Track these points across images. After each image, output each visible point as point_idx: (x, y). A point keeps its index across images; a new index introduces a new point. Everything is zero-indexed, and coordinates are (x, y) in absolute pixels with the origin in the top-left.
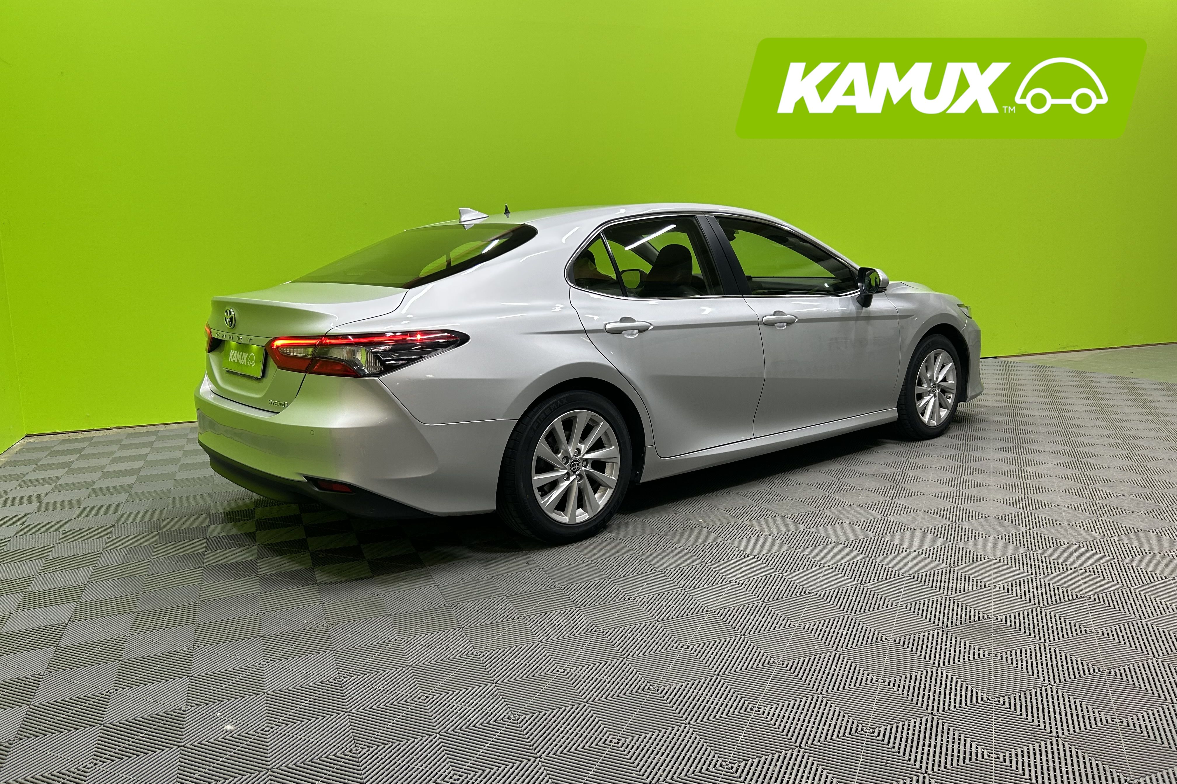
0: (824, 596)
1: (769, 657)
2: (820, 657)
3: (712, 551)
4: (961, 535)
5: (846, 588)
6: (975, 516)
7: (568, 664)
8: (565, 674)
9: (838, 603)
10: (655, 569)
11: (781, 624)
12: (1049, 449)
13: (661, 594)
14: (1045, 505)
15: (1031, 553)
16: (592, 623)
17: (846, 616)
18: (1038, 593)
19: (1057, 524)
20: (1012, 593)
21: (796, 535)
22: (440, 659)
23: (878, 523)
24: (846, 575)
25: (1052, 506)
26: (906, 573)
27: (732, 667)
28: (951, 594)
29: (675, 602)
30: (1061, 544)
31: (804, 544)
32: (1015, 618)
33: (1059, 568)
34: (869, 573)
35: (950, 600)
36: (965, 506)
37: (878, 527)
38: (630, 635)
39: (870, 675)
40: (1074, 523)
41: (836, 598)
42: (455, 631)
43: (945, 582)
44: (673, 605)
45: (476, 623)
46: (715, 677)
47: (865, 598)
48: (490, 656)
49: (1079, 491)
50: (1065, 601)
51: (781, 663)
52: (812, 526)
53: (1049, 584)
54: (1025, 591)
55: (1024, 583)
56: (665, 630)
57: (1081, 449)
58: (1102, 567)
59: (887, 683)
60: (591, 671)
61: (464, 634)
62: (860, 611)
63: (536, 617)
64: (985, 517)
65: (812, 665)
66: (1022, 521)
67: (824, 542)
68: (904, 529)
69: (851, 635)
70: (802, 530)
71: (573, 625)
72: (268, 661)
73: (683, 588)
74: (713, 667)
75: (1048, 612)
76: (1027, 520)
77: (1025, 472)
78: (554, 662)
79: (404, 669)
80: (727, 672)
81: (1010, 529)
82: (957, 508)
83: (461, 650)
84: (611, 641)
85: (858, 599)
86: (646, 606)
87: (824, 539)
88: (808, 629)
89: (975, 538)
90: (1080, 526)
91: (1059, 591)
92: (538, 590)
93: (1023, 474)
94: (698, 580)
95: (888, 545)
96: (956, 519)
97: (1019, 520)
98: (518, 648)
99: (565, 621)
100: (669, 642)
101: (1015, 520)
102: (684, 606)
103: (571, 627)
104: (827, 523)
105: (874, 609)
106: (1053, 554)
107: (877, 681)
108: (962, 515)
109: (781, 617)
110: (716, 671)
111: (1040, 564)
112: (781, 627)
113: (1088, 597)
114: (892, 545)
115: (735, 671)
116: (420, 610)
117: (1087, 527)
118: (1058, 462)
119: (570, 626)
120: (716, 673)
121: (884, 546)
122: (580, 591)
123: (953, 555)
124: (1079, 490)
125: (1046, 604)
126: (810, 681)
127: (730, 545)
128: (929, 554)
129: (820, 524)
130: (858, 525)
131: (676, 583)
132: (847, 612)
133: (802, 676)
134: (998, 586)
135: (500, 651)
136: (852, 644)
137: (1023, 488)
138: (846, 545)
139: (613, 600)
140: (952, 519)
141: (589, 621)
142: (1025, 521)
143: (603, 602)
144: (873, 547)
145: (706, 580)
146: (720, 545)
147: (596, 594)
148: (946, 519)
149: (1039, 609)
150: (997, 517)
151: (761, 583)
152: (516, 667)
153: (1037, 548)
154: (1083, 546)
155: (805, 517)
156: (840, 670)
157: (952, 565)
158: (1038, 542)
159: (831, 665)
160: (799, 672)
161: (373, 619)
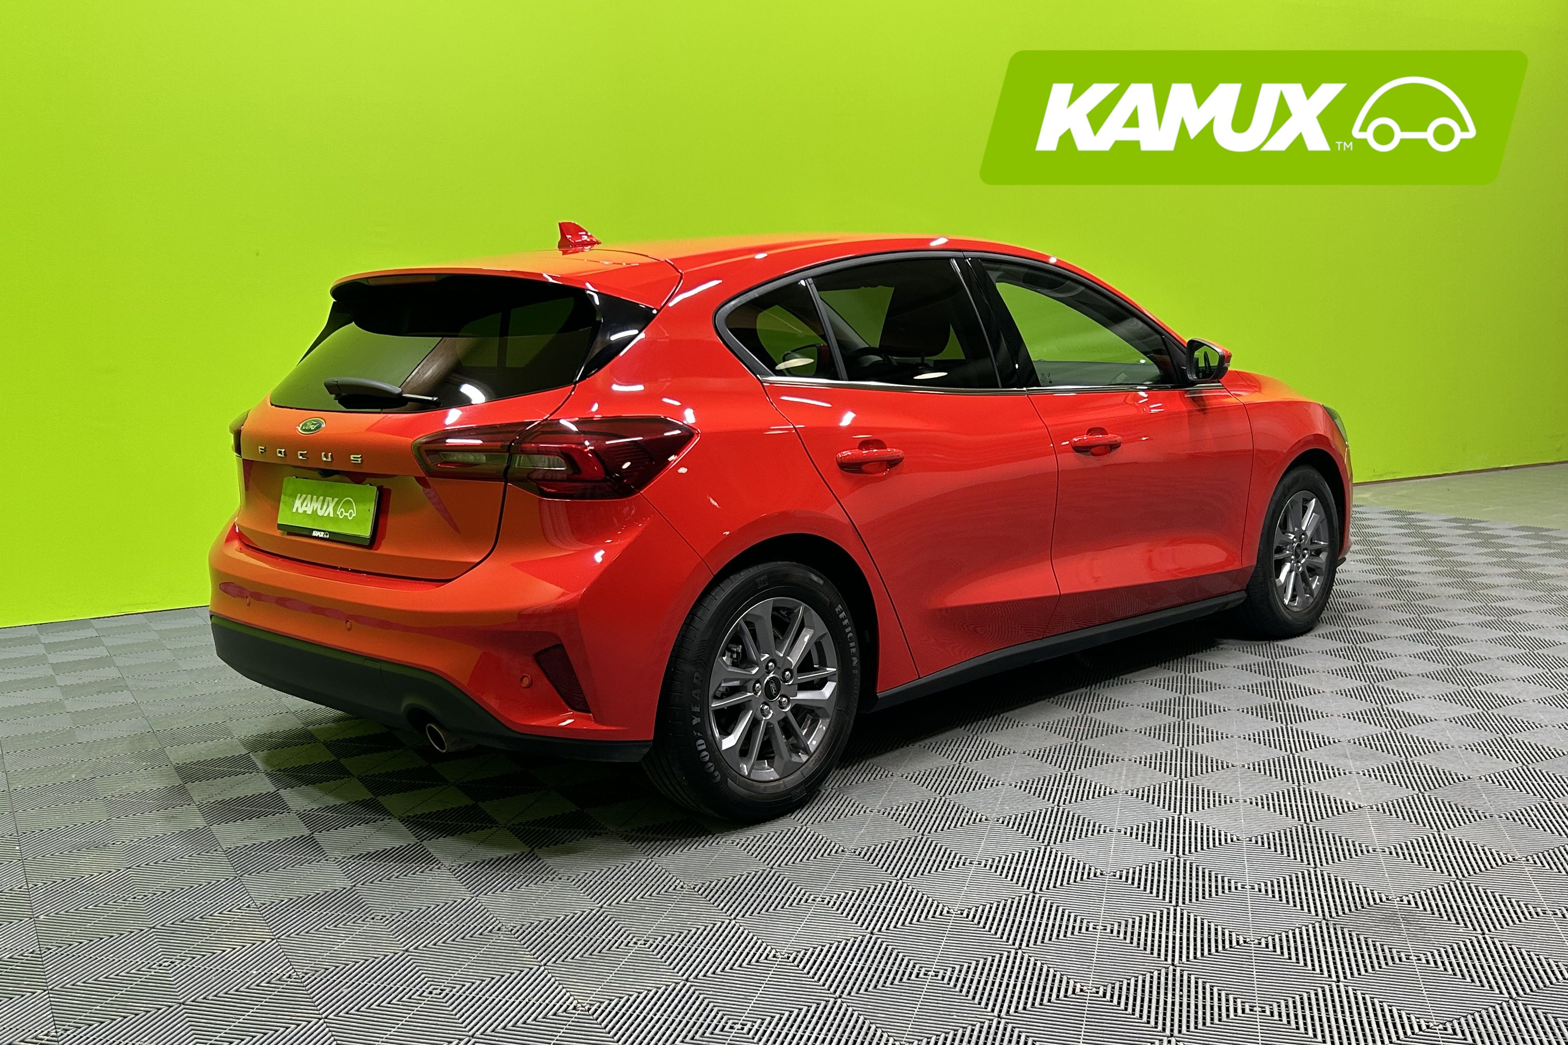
0: (1127, 879)
5: (1157, 864)
6: (1319, 742)
9: (1152, 889)
10: (841, 848)
11: (1074, 928)
15: (1420, 795)
16: (764, 944)
17: (1172, 908)
18: (1448, 857)
19: (1443, 748)
20: (1411, 859)
22: (521, 1021)
25: (1426, 721)
28: (1322, 865)
30: (1458, 779)
31: (1069, 795)
32: (1428, 899)
33: (1467, 816)
34: (1184, 838)
35: (1322, 875)
37: (1176, 763)
38: (834, 961)
39: (1239, 1001)
40: (1468, 746)
41: (1146, 880)
43: (1306, 847)
46: (996, 1020)
47: (1191, 879)
48: (607, 1011)
50: (1492, 867)
51: (1094, 990)
52: (1072, 767)
53: (1461, 842)
54: (1429, 856)
55: (1424, 843)
59: (1268, 1013)
60: (789, 1024)
62: (1190, 900)
64: (1334, 742)
66: (1391, 746)
67: (1099, 792)
68: (1217, 767)
69: (1188, 938)
70: (1059, 774)
73: (899, 877)
75: (1472, 885)
84: (806, 971)
85: (1181, 880)
87: (1098, 788)
88: (1119, 933)
89: (1330, 777)
91: (1478, 853)
92: (654, 894)
95: (1200, 792)
96: (1290, 747)
100: (902, 968)
101: (1381, 745)
105: (1210, 895)
106: (1452, 795)
107: (1252, 1010)
108: (1299, 741)
109: (1070, 916)
113: (1524, 859)
116: (457, 940)
121: (1195, 794)
123: (1305, 804)
125: (1466, 875)
126: (1149, 1017)
128: (1268, 804)
130: (1143, 763)
133: (1134, 1010)
134: (1387, 850)
138: (1135, 795)
142: (1396, 746)
149: (1458, 882)
153: (1427, 788)
157: (1308, 820)
159: (1174, 989)
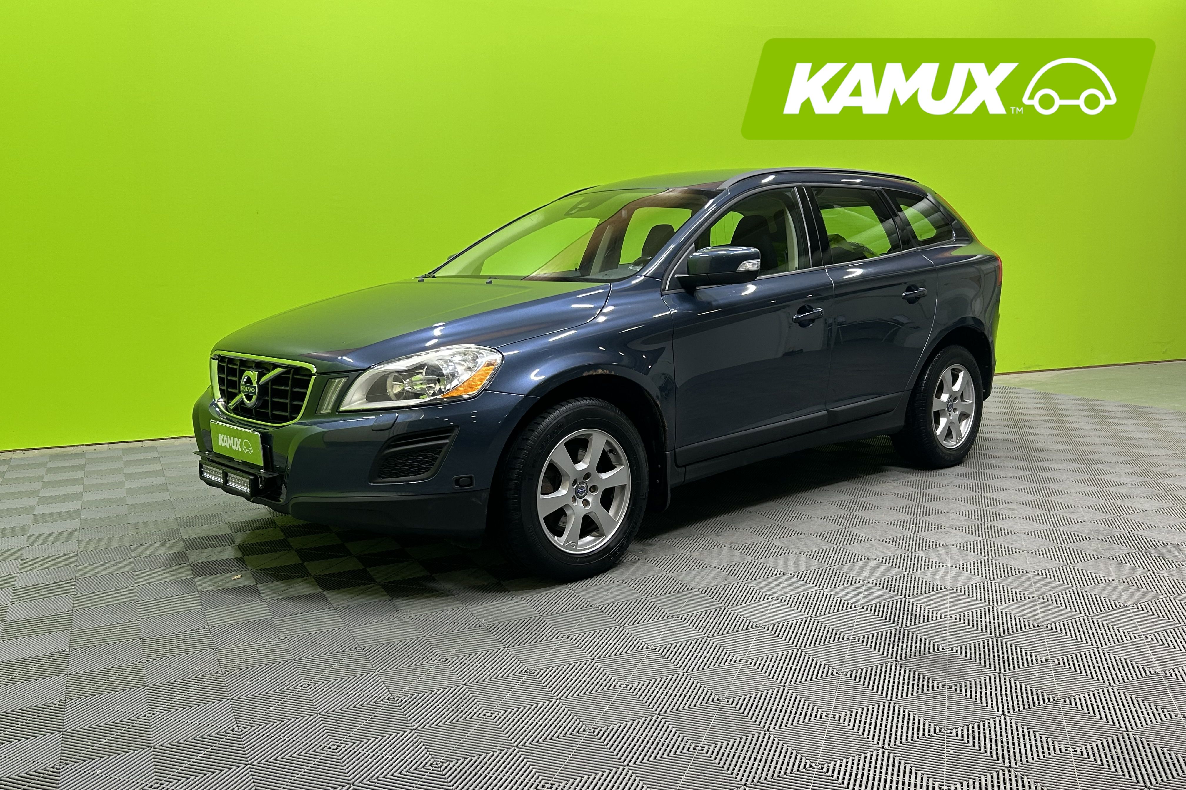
0: (772, 630)
1: (713, 694)
2: (767, 693)
3: (653, 584)
4: (918, 564)
5: (795, 621)
7: (496, 707)
8: (492, 718)
9: (786, 637)
12: (1010, 475)
13: (598, 631)
14: (1005, 533)
17: (795, 651)
18: (994, 623)
19: (1016, 552)
21: (743, 567)
22: (352, 706)
23: (830, 553)
24: (796, 608)
25: (1011, 533)
26: (859, 605)
27: (674, 706)
29: (612, 639)
31: (752, 575)
32: (970, 649)
33: (1017, 597)
34: (819, 605)
35: (904, 632)
36: (923, 534)
37: (830, 557)
38: (563, 676)
39: (820, 710)
41: (785, 631)
42: (369, 675)
43: (899, 613)
44: (610, 642)
45: (392, 666)
46: (656, 716)
47: (815, 632)
48: (408, 702)
49: (1040, 518)
50: (1021, 630)
51: (726, 700)
52: (760, 557)
53: (1006, 614)
55: (981, 614)
56: (602, 669)
57: (1044, 474)
58: (1061, 595)
59: (837, 718)
60: (522, 714)
61: (379, 678)
62: (810, 645)
63: (459, 659)
65: (759, 702)
66: (981, 549)
69: (800, 670)
71: (501, 666)
72: (155, 712)
73: (622, 625)
74: (654, 706)
75: (1004, 642)
76: (986, 548)
77: (986, 498)
78: (480, 706)
79: (312, 717)
80: (668, 711)
81: (968, 558)
82: (914, 536)
83: (376, 695)
84: (543, 682)
85: (808, 632)
86: (582, 644)
87: (772, 571)
88: (755, 665)
89: (932, 568)
90: (1039, 554)
91: (1015, 621)
92: (461, 630)
93: (983, 501)
94: (638, 616)
95: (841, 575)
96: (912, 548)
97: (977, 549)
98: (440, 692)
99: (492, 662)
100: (606, 682)
101: (974, 548)
102: (622, 643)
103: (499, 668)
104: (776, 554)
105: (824, 643)
106: (1010, 583)
107: (826, 716)
108: (919, 544)
109: (726, 653)
110: (656, 710)
111: (998, 593)
112: (727, 664)
113: (1045, 626)
114: (844, 576)
115: (677, 710)
117: (1046, 554)
118: (1020, 488)
119: (497, 668)
120: (657, 712)
121: (836, 577)
122: (508, 630)
123: (908, 585)
124: (1040, 516)
125: (1002, 634)
126: (757, 718)
127: (673, 578)
128: (884, 585)
129: (768, 555)
130: (808, 556)
131: (614, 619)
132: (796, 646)
133: (748, 713)
134: (954, 617)
135: (420, 695)
136: (801, 679)
137: (982, 515)
138: (796, 576)
139: (545, 638)
140: (908, 548)
141: (519, 662)
142: (984, 549)
143: (534, 641)
144: (825, 578)
145: (646, 615)
146: (661, 578)
147: (526, 632)
148: (902, 548)
149: (995, 639)
150: (955, 546)
151: (705, 617)
152: (438, 712)
153: (996, 577)
154: (1042, 574)
155: (753, 548)
156: (788, 706)
157: (907, 596)
158: (996, 571)
159: (779, 702)
160: (745, 709)
161: (274, 665)
